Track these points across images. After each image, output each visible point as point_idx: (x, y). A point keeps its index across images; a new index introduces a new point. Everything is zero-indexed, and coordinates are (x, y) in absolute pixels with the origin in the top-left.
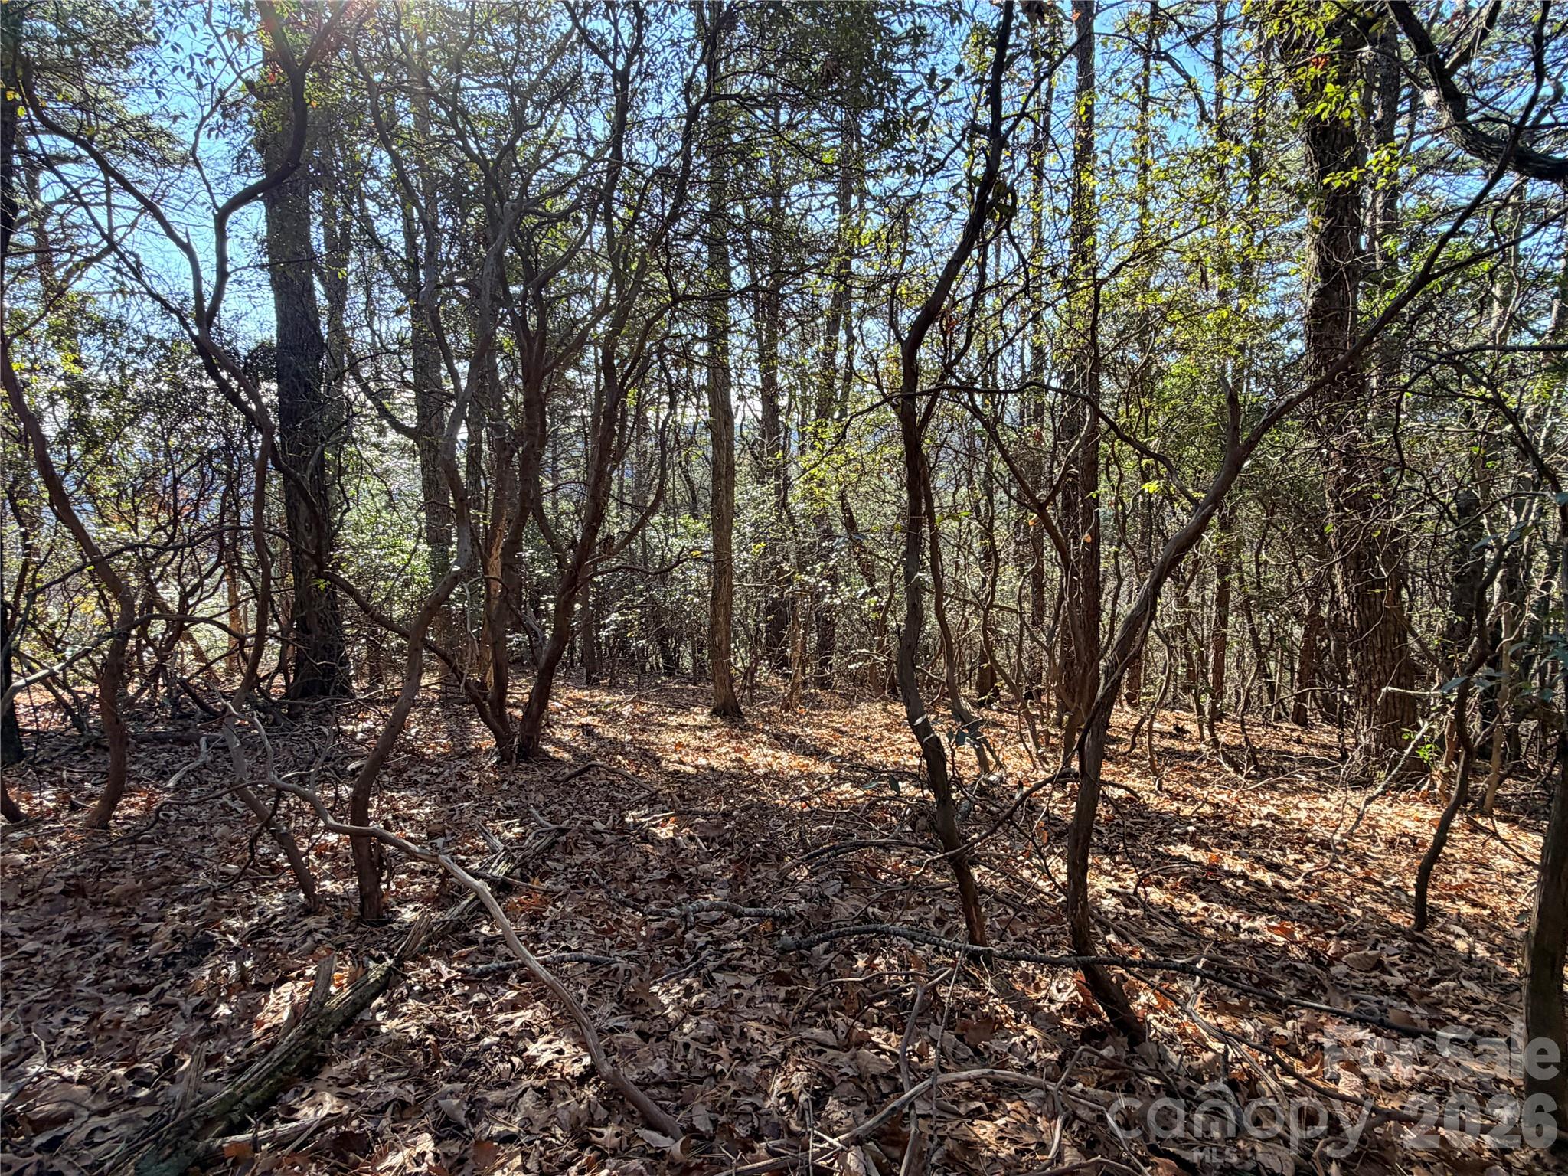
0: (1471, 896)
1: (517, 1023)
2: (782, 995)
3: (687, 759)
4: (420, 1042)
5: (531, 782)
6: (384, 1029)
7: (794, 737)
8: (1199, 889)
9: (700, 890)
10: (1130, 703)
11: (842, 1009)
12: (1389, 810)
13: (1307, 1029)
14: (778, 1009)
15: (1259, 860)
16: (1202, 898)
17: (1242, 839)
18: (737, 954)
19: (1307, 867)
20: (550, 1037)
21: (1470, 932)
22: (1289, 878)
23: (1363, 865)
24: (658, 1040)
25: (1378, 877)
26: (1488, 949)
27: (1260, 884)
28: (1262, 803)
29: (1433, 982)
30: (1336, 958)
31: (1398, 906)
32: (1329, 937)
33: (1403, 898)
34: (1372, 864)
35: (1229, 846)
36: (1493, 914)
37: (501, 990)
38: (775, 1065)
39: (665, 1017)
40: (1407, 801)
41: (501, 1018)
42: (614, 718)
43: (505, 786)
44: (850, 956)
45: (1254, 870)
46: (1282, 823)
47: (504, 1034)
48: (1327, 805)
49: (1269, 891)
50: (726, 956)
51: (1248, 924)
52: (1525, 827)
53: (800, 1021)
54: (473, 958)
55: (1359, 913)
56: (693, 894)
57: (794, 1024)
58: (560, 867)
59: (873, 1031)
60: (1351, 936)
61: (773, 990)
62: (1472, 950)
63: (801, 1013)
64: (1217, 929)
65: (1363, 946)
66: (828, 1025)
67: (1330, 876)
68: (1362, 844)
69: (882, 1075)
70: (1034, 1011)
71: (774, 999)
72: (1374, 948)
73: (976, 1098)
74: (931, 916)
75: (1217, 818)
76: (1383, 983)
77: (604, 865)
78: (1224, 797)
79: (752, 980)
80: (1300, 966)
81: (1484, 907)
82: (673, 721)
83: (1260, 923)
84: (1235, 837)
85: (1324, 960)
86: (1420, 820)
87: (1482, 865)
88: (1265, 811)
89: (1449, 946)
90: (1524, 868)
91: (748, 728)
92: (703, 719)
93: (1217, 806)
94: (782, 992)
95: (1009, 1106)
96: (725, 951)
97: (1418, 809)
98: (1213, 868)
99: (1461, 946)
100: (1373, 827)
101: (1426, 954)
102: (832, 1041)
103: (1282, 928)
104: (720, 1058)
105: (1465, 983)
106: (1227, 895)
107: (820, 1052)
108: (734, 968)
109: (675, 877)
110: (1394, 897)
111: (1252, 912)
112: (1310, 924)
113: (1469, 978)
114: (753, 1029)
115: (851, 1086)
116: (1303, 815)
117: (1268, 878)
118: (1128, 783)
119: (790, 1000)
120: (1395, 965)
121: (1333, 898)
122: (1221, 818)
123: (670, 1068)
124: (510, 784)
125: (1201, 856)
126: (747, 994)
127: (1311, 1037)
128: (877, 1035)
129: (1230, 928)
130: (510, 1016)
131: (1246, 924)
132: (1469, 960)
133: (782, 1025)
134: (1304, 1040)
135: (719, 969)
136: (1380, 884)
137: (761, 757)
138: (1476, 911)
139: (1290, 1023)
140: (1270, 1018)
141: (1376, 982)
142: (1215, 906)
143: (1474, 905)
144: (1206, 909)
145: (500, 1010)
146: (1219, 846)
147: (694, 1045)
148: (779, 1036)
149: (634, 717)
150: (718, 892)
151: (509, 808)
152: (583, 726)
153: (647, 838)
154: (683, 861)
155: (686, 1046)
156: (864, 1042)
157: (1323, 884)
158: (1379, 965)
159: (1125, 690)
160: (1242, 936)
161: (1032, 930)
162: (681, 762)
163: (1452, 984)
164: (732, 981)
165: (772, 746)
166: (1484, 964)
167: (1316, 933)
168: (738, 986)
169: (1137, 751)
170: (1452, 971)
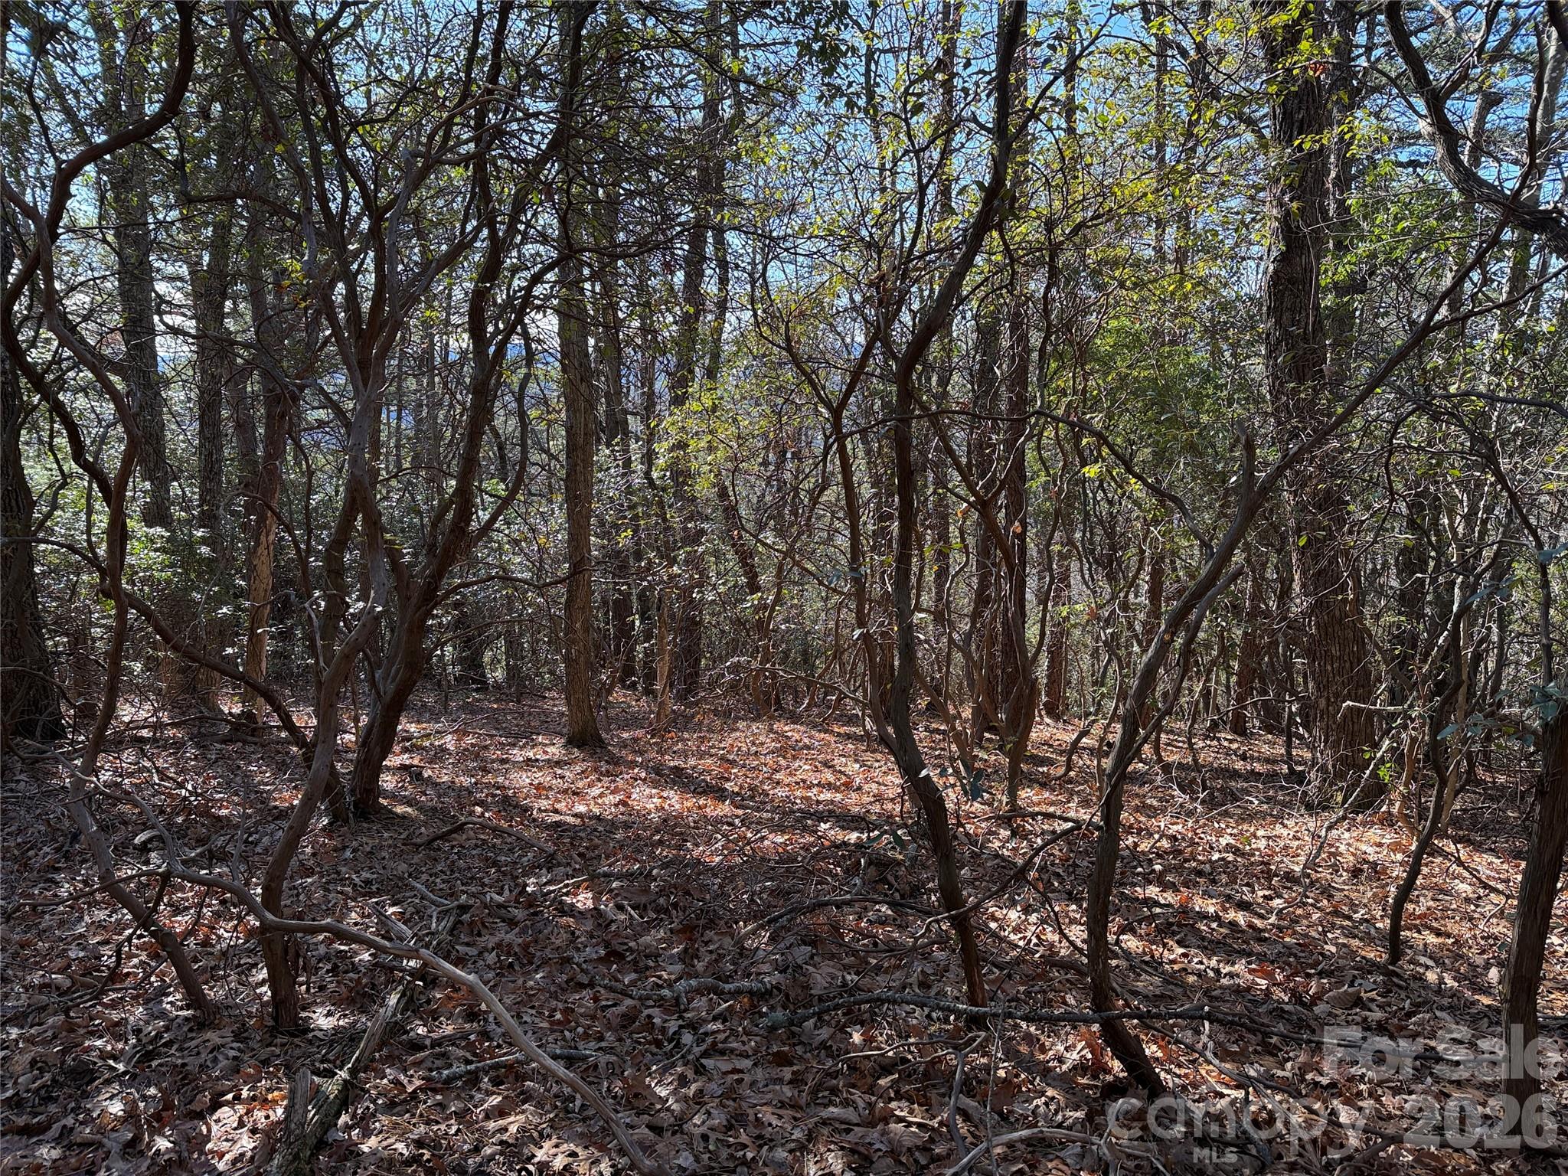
0: (1435, 925)
1: (513, 1129)
2: (788, 1076)
3: (560, 806)
4: (415, 1160)
5: (381, 848)
6: (365, 1148)
7: (677, 770)
8: (1174, 934)
9: (648, 968)
10: (1049, 714)
11: (854, 1086)
12: (1347, 835)
13: (1303, 1070)
14: (788, 1092)
15: (1229, 898)
16: (1180, 943)
17: (1207, 876)
18: (721, 1037)
19: (1277, 903)
20: (554, 1141)
21: (1436, 962)
22: (1261, 917)
23: (1330, 897)
24: (674, 1133)
25: (1346, 909)
26: (1455, 979)
27: (1233, 924)
28: (1220, 833)
29: (1409, 1015)
30: (1317, 998)
31: (1368, 939)
32: (1308, 976)
33: (1373, 931)
34: (1338, 896)
35: (1196, 884)
36: (1456, 942)
37: (479, 1096)
38: (802, 1148)
39: (668, 1109)
40: (1364, 824)
41: (492, 1125)
42: (439, 755)
43: (348, 854)
44: (842, 1029)
45: (1225, 910)
46: (1243, 855)
47: (502, 1143)
48: (1285, 832)
49: (1243, 932)
50: (710, 1040)
51: (1227, 969)
52: (1478, 847)
53: (814, 1101)
54: (429, 1064)
55: (1333, 949)
56: (642, 971)
57: (808, 1105)
58: (472, 951)
59: (893, 1105)
60: (1329, 974)
61: (776, 1072)
62: (1441, 981)
63: (814, 1092)
64: (1199, 976)
65: (1341, 983)
66: (846, 1103)
67: (1299, 912)
68: (1325, 874)
69: (917, 1147)
70: (1046, 1072)
71: (780, 1081)
72: (1351, 985)
73: (1015, 1160)
74: (913, 980)
75: (1177, 852)
76: (1365, 1019)
77: (525, 947)
78: (1179, 827)
79: (747, 1063)
80: (1287, 1008)
81: (1448, 936)
82: (518, 755)
83: (1240, 967)
84: (1200, 873)
85: (1307, 999)
86: (1380, 845)
87: (1442, 891)
88: (1223, 841)
89: (1420, 978)
90: (1481, 892)
91: (615, 761)
92: (555, 751)
93: (1174, 838)
94: (787, 1073)
95: (1050, 1165)
96: (706, 1034)
97: (1374, 833)
98: (1185, 910)
99: (1431, 977)
100: (1334, 855)
101: (1400, 987)
102: (855, 1119)
103: (1262, 971)
104: (745, 1146)
105: (1438, 1013)
106: (1203, 939)
107: (848, 1131)
108: (722, 1053)
109: (614, 955)
110: (1362, 930)
111: (1231, 956)
112: (1289, 965)
113: (1442, 1009)
114: (767, 1115)
115: (889, 1161)
116: (1262, 844)
117: (1241, 918)
118: (1072, 814)
119: (796, 1081)
120: (1373, 1000)
121: (1306, 936)
122: (1181, 852)
123: (697, 1160)
124: (354, 851)
125: (1169, 897)
126: (747, 1078)
127: (1309, 1077)
128: (900, 1109)
129: (1211, 974)
130: (501, 1122)
131: (1226, 969)
132: (1439, 991)
133: (795, 1106)
134: (1303, 1080)
135: (705, 1054)
136: (1349, 918)
137: (647, 799)
138: (1440, 940)
139: (1289, 1065)
140: (1269, 1061)
141: (1358, 1019)
142: (1193, 951)
143: (1438, 934)
144: (1185, 955)
145: (487, 1117)
146: (1186, 885)
147: (713, 1136)
148: (795, 1119)
149: (463, 754)
150: (671, 968)
151: (368, 882)
152: (404, 768)
153: (565, 910)
154: (617, 934)
155: (705, 1137)
156: (888, 1117)
157: (1295, 921)
158: (1358, 1002)
159: (1044, 698)
160: (1225, 981)
161: (1022, 989)
162: (556, 811)
163: (1427, 1016)
164: (726, 1067)
165: (655, 784)
166: (1454, 994)
167: (1295, 974)
168: (735, 1071)
169: (1072, 774)
170: (1425, 1003)
